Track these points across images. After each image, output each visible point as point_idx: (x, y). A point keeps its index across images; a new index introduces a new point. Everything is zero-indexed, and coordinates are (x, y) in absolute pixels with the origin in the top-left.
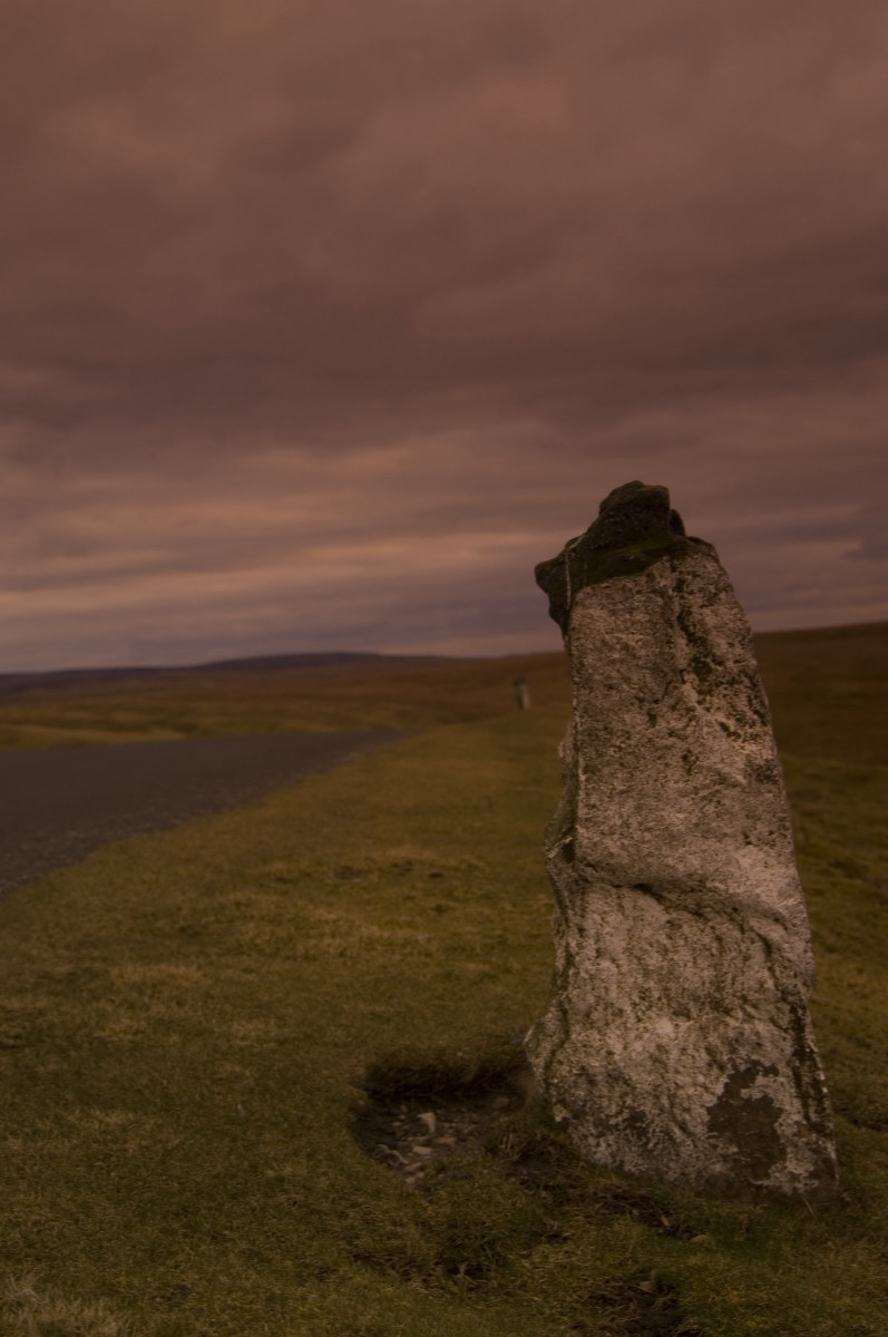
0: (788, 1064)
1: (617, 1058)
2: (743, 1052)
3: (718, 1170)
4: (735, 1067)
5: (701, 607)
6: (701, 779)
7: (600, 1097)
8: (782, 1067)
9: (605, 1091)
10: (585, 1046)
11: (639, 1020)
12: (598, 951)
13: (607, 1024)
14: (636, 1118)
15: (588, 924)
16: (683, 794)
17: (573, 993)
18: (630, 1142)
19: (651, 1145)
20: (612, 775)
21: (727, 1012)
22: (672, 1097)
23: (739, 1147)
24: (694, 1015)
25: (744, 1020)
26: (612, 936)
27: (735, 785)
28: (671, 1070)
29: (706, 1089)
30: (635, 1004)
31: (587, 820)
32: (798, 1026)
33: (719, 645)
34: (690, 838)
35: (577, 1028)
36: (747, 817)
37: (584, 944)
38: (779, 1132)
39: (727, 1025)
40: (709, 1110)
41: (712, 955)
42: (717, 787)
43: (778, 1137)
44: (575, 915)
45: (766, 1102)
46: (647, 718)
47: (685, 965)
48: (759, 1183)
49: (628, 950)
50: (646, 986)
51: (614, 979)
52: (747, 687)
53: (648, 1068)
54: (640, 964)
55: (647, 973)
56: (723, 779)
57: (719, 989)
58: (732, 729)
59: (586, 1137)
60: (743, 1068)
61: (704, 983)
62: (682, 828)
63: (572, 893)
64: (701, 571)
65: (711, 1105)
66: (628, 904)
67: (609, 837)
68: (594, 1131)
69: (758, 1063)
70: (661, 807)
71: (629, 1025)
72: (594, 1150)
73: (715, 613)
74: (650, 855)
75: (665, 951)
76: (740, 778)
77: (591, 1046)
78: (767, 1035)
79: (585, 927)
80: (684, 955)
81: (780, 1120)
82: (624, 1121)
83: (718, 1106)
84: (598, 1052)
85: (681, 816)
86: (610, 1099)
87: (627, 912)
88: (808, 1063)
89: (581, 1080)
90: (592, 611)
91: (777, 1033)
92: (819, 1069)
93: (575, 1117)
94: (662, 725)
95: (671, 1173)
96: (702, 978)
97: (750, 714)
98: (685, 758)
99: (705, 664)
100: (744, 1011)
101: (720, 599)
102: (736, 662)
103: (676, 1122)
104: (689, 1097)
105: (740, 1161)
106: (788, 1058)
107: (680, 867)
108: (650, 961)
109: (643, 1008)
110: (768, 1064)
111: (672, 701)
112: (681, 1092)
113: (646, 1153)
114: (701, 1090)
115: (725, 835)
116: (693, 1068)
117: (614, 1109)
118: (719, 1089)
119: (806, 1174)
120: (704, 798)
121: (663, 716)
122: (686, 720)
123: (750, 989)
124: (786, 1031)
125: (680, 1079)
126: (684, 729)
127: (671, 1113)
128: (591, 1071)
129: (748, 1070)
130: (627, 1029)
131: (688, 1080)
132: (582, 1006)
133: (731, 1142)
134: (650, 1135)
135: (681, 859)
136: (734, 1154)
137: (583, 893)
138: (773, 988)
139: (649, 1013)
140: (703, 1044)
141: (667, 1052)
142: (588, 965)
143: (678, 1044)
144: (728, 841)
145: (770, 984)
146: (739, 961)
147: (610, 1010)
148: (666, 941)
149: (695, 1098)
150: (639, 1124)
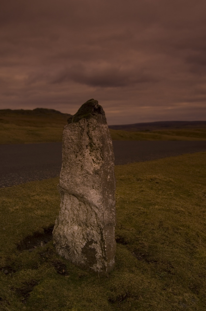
0: (100, 242)
1: (65, 232)
2: (90, 237)
3: (82, 262)
4: (88, 240)
5: (92, 131)
6: (84, 172)
7: (62, 240)
8: (98, 242)
9: (63, 240)
10: (60, 228)
11: (71, 225)
12: (65, 208)
13: (65, 225)
14: (67, 247)
15: (64, 202)
16: (80, 175)
17: (60, 216)
18: (66, 252)
19: (70, 253)
20: (67, 169)
21: (88, 227)
22: (75, 244)
23: (87, 258)
24: (82, 226)
25: (91, 229)
26: (68, 205)
27: (90, 174)
28: (75, 238)
29: (82, 243)
30: (71, 221)
31: (61, 178)
32: (101, 233)
33: (94, 140)
34: (81, 185)
35: (60, 224)
36: (93, 182)
37: (63, 206)
38: (96, 257)
39: (87, 230)
40: (82, 248)
41: (86, 213)
42: (87, 174)
43: (96, 258)
44: (62, 199)
45: (94, 250)
46: (75, 156)
47: (81, 214)
48: (91, 267)
49: (71, 209)
50: (74, 218)
51: (68, 215)
52: (100, 151)
53: (71, 236)
54: (73, 212)
55: (74, 215)
56: (88, 173)
57: (87, 221)
58: (94, 161)
59: (58, 248)
60: (90, 240)
61: (84, 219)
62: (79, 183)
63: (62, 194)
64: (92, 122)
65: (82, 247)
66: (72, 199)
67: (65, 183)
68: (59, 248)
69: (93, 240)
70: (76, 177)
71: (69, 226)
72: (59, 252)
73: (94, 132)
74: (72, 188)
75: (78, 211)
76: (91, 173)
77: (61, 229)
78: (95, 234)
79: (63, 202)
80: (81, 212)
81: (96, 254)
82: (65, 247)
83: (84, 248)
84: (62, 230)
85: (79, 180)
86: (63, 241)
87: (71, 200)
88: (103, 242)
89: (59, 236)
90: (67, 130)
91: (97, 234)
92: (105, 245)
93: (57, 244)
94: (78, 158)
95: (73, 261)
96: (84, 218)
97: (100, 157)
98: (81, 166)
99: (92, 144)
100: (91, 228)
101: (96, 129)
102: (98, 144)
103: (75, 249)
104: (78, 245)
105: (87, 261)
106: (100, 240)
107: (78, 192)
108: (75, 212)
109: (73, 223)
110: (95, 241)
111: (80, 153)
112: (76, 243)
113: (69, 255)
114: (81, 244)
115: (88, 186)
116: (79, 238)
117: (64, 244)
118: (84, 244)
119: (100, 268)
120: (84, 176)
121: (78, 156)
122: (83, 158)
123: (92, 223)
124: (99, 234)
125: (77, 240)
126: (82, 160)
127: (75, 247)
128: (60, 234)
129: (91, 241)
130: (68, 226)
131: (78, 241)
132: (61, 220)
133: (86, 257)
134: (70, 251)
135: (79, 190)
136: (86, 260)
137: (63, 195)
138: (96, 223)
139: (73, 224)
140: (82, 233)
141: (75, 233)
142: (63, 211)
143: (77, 232)
144: (89, 187)
145: (96, 222)
146: (90, 216)
147: (66, 222)
148: (78, 208)
149: (79, 245)
150: (68, 248)
